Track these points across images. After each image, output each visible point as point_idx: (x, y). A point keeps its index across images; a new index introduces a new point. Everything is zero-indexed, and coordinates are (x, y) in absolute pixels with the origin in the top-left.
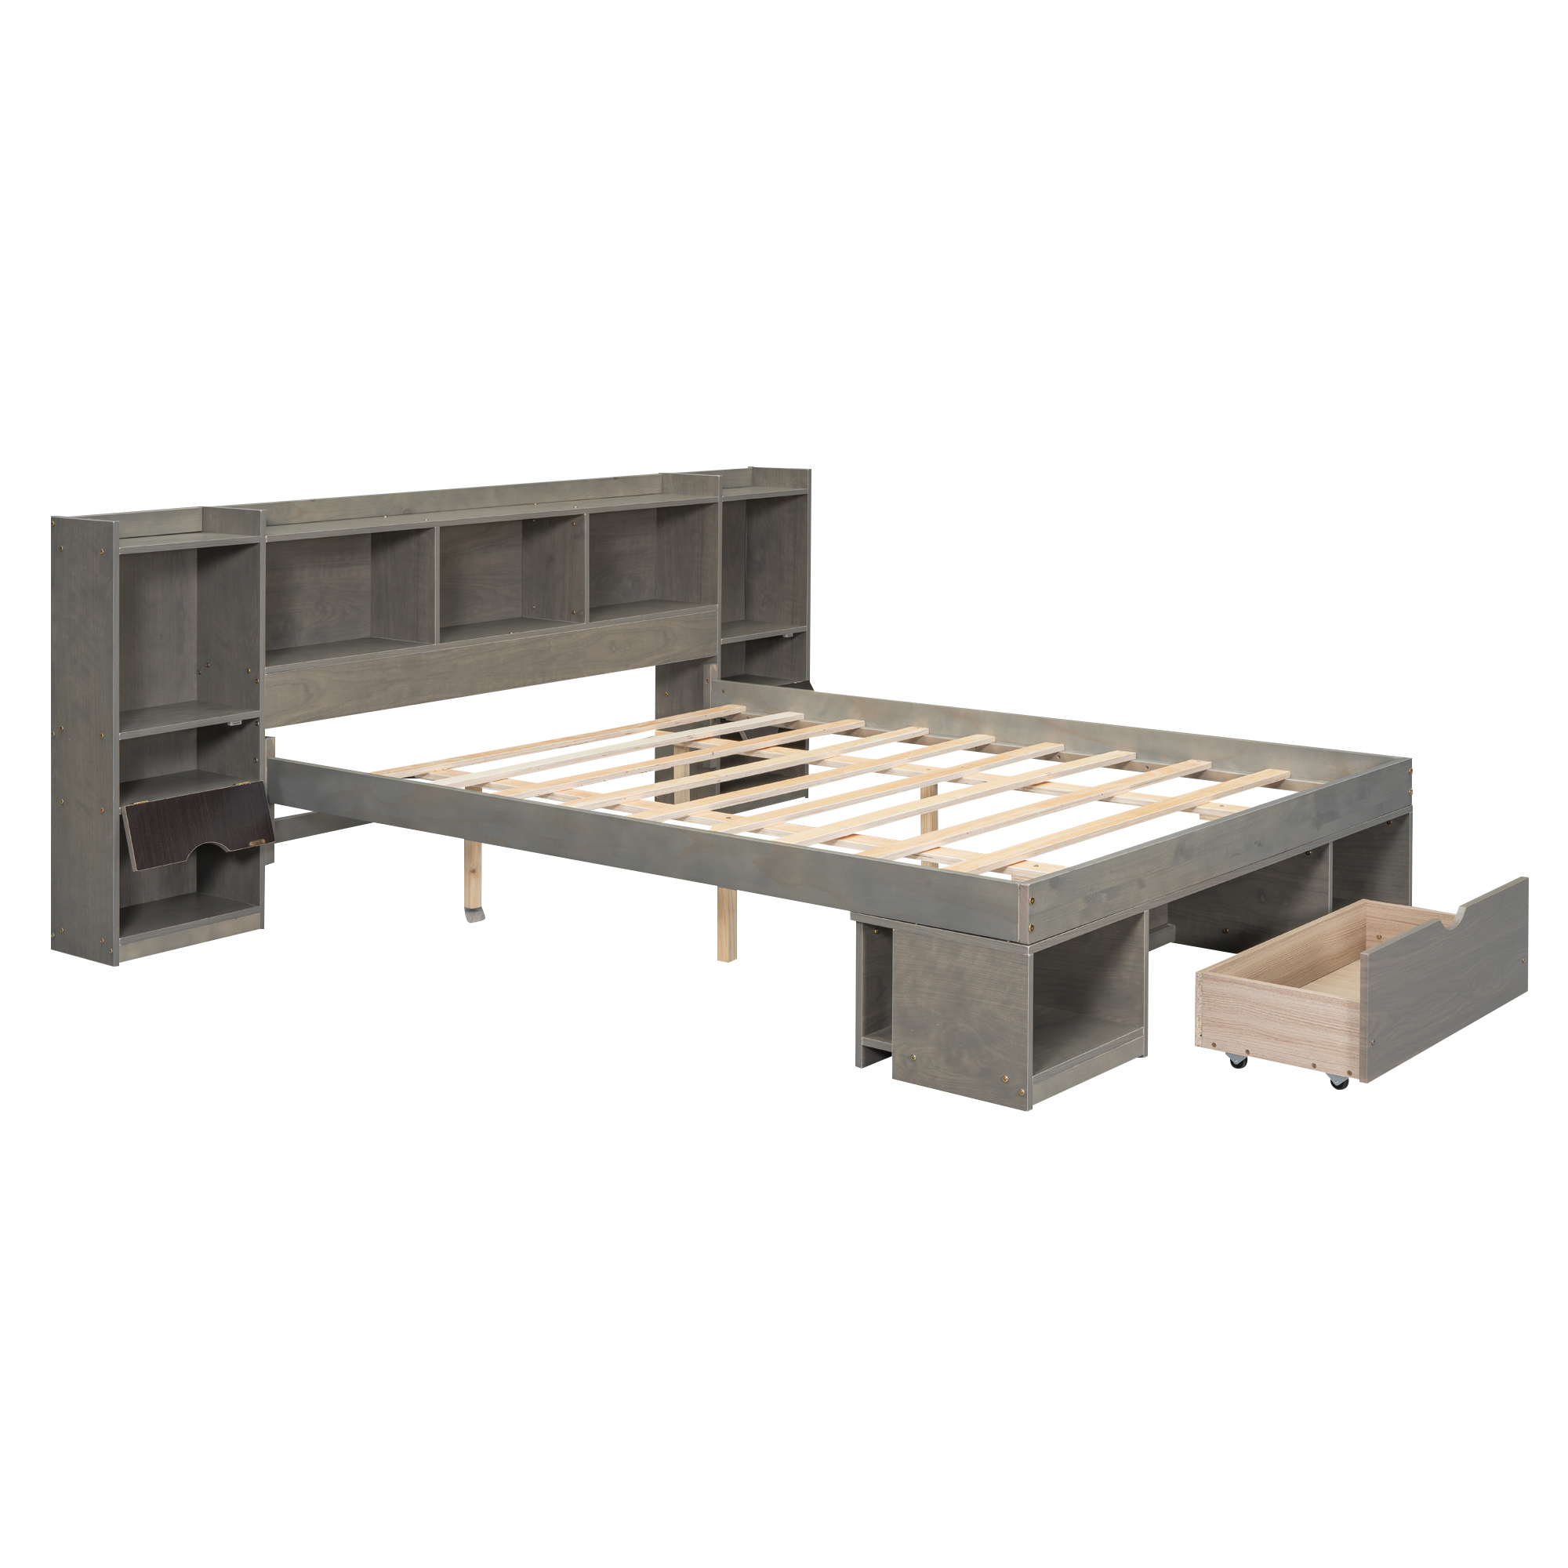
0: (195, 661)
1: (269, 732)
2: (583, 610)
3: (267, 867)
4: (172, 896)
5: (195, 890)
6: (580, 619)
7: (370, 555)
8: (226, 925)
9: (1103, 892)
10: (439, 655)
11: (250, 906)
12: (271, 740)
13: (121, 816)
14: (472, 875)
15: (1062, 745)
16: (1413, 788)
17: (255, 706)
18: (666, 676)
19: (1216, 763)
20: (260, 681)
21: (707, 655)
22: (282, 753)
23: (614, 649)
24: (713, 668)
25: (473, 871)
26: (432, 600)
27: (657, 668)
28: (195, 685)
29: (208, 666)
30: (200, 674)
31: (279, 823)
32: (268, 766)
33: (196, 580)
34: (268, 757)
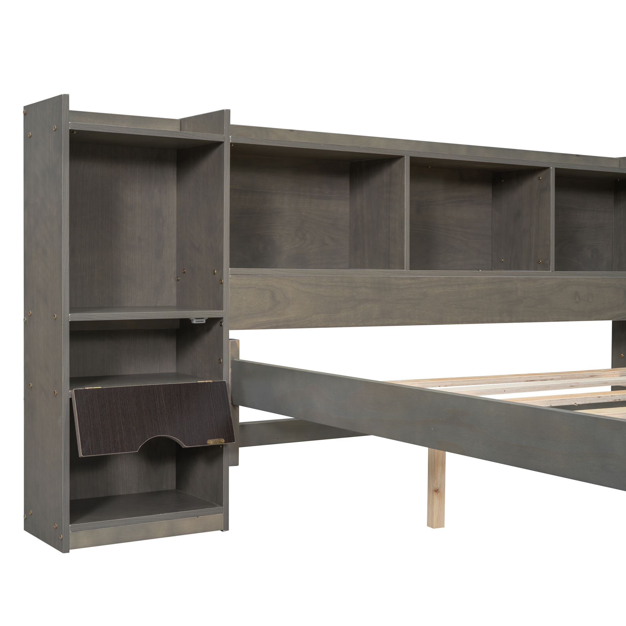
0: (174, 268)
1: (233, 334)
2: (548, 258)
3: (232, 470)
4: (150, 491)
5: (174, 488)
6: (546, 267)
7: (348, 192)
8: (187, 522)
10: (409, 282)
11: (214, 506)
12: (235, 343)
13: (71, 399)
14: (435, 494)
17: (220, 307)
20: (224, 281)
22: (245, 355)
23: (577, 300)
25: (437, 491)
26: (402, 227)
27: (612, 321)
28: (174, 290)
29: (184, 272)
30: (178, 280)
31: (245, 426)
32: (231, 367)
33: (176, 191)
34: (232, 357)
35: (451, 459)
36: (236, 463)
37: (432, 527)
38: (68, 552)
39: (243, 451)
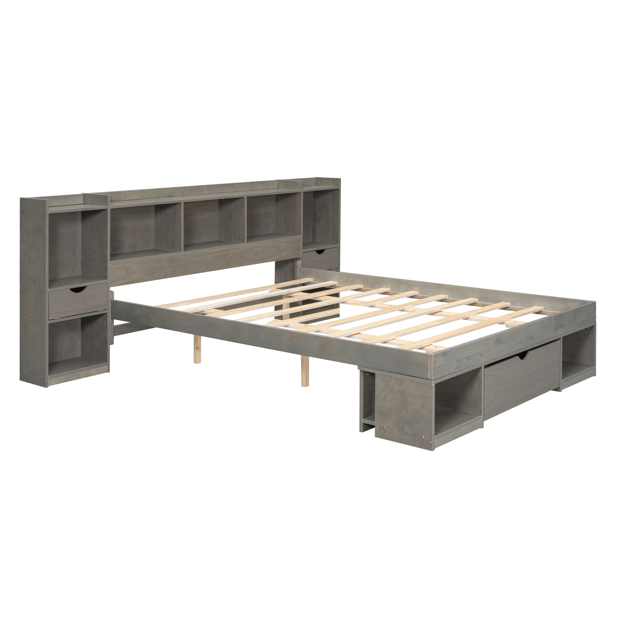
0: (80, 259)
1: (112, 289)
2: (244, 238)
3: (111, 346)
4: (70, 358)
5: (81, 356)
6: (243, 242)
7: (154, 214)
8: (93, 370)
9: (464, 358)
10: (183, 257)
11: (103, 363)
12: (112, 293)
14: (197, 350)
15: (447, 296)
16: (597, 314)
17: (106, 278)
18: (279, 266)
19: (512, 303)
20: (108, 267)
21: (297, 257)
22: (116, 298)
23: (257, 254)
24: (299, 262)
25: (198, 348)
26: (181, 233)
27: (276, 262)
28: (80, 269)
29: (86, 261)
30: (82, 264)
31: (115, 327)
32: (111, 303)
33: (81, 225)
34: (111, 299)
35: (203, 339)
36: (113, 343)
37: (196, 363)
38: (48, 387)
39: (116, 338)
